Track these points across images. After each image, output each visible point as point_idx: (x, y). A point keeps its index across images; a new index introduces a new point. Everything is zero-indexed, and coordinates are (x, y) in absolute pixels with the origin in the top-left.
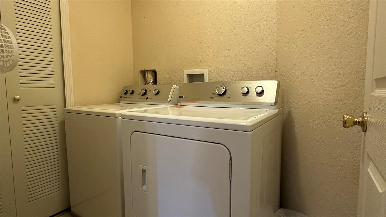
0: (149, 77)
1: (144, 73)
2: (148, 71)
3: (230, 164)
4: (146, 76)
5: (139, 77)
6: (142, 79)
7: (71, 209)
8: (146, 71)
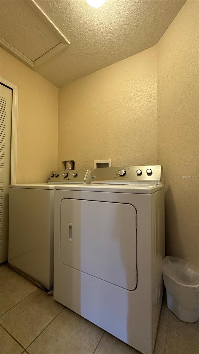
0: (69, 166)
1: (65, 163)
2: (68, 161)
3: (136, 218)
4: (67, 165)
5: (62, 165)
6: (64, 167)
7: (9, 262)
8: (67, 161)
